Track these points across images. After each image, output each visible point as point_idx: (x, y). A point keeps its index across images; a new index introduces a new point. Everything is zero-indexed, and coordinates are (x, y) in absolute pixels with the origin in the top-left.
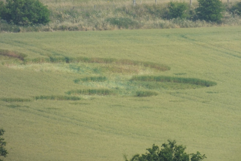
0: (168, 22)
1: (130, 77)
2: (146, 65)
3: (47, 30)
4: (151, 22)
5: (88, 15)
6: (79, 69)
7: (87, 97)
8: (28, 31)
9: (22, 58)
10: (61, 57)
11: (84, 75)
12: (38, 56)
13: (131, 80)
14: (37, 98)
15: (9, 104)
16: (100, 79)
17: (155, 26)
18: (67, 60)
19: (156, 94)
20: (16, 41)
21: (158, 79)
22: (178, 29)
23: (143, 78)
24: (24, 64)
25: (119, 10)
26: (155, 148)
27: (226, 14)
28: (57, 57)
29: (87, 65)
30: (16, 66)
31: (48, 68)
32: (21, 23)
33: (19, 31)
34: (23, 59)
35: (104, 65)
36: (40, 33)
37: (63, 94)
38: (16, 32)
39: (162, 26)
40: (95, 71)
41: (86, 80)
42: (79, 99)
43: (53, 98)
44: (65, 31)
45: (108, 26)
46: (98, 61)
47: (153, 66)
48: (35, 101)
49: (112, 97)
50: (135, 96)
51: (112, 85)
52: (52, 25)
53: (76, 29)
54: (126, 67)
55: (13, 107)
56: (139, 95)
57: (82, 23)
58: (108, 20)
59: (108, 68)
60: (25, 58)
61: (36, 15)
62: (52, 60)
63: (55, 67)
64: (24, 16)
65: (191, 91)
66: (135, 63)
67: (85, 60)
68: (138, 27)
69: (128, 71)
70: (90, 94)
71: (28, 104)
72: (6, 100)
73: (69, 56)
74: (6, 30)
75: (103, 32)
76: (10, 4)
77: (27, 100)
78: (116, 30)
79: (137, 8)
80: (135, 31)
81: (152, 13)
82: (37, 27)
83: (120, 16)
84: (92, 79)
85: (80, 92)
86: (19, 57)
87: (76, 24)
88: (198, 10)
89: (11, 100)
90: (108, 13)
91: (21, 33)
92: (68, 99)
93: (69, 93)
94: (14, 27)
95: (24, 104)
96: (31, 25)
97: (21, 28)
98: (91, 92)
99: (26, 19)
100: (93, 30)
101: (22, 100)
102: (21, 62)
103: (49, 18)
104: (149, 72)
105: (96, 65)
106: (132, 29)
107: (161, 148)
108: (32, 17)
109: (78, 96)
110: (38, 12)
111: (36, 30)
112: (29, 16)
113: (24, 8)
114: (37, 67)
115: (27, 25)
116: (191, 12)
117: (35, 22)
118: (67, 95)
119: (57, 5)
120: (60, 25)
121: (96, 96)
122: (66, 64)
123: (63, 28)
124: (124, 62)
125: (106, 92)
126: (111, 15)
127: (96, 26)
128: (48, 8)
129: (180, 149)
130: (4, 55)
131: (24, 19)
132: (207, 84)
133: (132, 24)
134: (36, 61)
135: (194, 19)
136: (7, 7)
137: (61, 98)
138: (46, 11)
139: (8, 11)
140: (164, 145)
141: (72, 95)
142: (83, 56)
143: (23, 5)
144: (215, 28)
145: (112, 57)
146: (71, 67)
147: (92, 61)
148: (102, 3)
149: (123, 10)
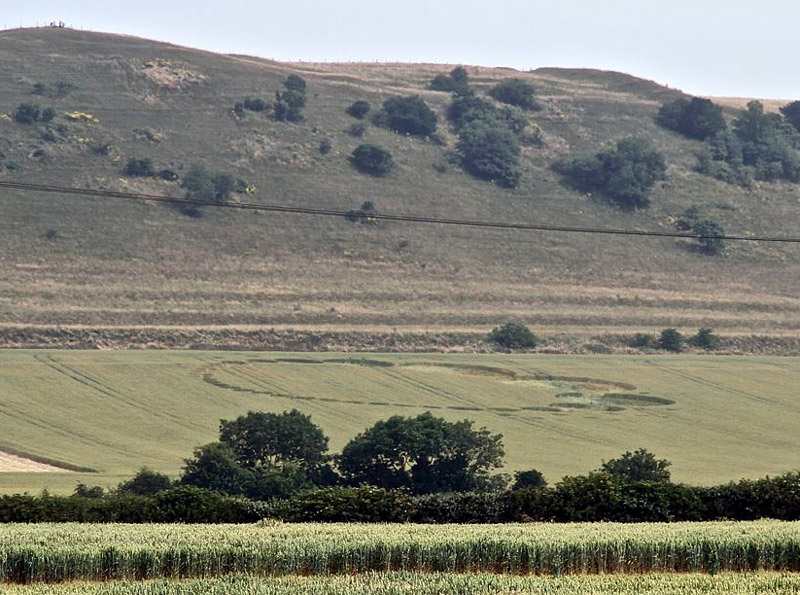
0: (635, 350)
1: (602, 394)
2: (616, 385)
3: (534, 352)
4: (621, 349)
5: (568, 341)
6: (559, 386)
7: (566, 409)
8: (517, 353)
9: (512, 375)
10: (545, 375)
11: (565, 391)
12: (525, 374)
13: (603, 397)
15: (501, 413)
16: (578, 395)
17: (624, 353)
18: (550, 378)
19: (624, 409)
20: (507, 361)
21: (625, 396)
22: (643, 355)
23: (614, 396)
24: (514, 380)
25: (594, 338)
26: (629, 454)
27: (685, 345)
28: (542, 375)
29: (566, 383)
30: (507, 382)
31: (534, 385)
32: (512, 346)
33: (510, 353)
36: (528, 354)
38: (508, 353)
39: (629, 352)
40: (574, 388)
41: (565, 395)
42: (558, 411)
43: (537, 409)
44: (549, 354)
45: (585, 351)
46: (576, 380)
47: (621, 385)
48: (523, 411)
49: (587, 410)
50: (606, 410)
51: (587, 401)
52: (538, 348)
53: (558, 352)
54: (600, 385)
55: (504, 415)
56: (610, 409)
57: (563, 347)
58: (585, 346)
59: (583, 386)
60: (515, 376)
61: (525, 340)
62: (538, 378)
63: (540, 384)
64: (515, 340)
65: (653, 407)
66: (607, 383)
67: (565, 379)
68: (610, 353)
69: (602, 389)
70: (568, 407)
71: (517, 413)
72: (499, 410)
73: (553, 375)
74: (499, 351)
75: (581, 356)
76: (503, 329)
77: (515, 410)
78: (591, 355)
79: (610, 336)
80: (607, 356)
81: (622, 341)
82: (525, 350)
83: (595, 342)
84: (571, 395)
85: (560, 405)
86: (510, 375)
87: (557, 349)
88: (660, 340)
89: (503, 410)
90: (585, 340)
92: (550, 410)
93: (551, 405)
94: (506, 349)
95: (513, 413)
96: (521, 348)
97: (511, 350)
98: (569, 405)
99: (517, 343)
100: (572, 354)
101: (511, 410)
102: (512, 378)
103: (536, 343)
104: (619, 391)
105: (575, 383)
106: (605, 354)
107: (633, 454)
108: (522, 341)
109: (559, 408)
110: (527, 337)
111: (524, 352)
112: (519, 340)
113: (515, 334)
114: (525, 383)
115: (517, 348)
116: (655, 342)
117: (523, 346)
118: (550, 407)
119: (543, 332)
120: (544, 349)
121: (573, 409)
122: (549, 382)
123: (547, 352)
124: (598, 381)
125: (582, 406)
126: (587, 342)
127: (575, 351)
128: (535, 335)
129: (650, 456)
130: (497, 372)
131: (515, 343)
132: (667, 402)
133: (605, 350)
134: (524, 378)
135: (657, 348)
136: (501, 333)
137: (544, 409)
138: (533, 337)
139: (501, 335)
140: (636, 452)
141: (554, 407)
142: (563, 375)
143: (514, 331)
144: (675, 355)
145: (588, 377)
146: (554, 384)
147: (570, 379)
148: (579, 331)
149: (598, 338)
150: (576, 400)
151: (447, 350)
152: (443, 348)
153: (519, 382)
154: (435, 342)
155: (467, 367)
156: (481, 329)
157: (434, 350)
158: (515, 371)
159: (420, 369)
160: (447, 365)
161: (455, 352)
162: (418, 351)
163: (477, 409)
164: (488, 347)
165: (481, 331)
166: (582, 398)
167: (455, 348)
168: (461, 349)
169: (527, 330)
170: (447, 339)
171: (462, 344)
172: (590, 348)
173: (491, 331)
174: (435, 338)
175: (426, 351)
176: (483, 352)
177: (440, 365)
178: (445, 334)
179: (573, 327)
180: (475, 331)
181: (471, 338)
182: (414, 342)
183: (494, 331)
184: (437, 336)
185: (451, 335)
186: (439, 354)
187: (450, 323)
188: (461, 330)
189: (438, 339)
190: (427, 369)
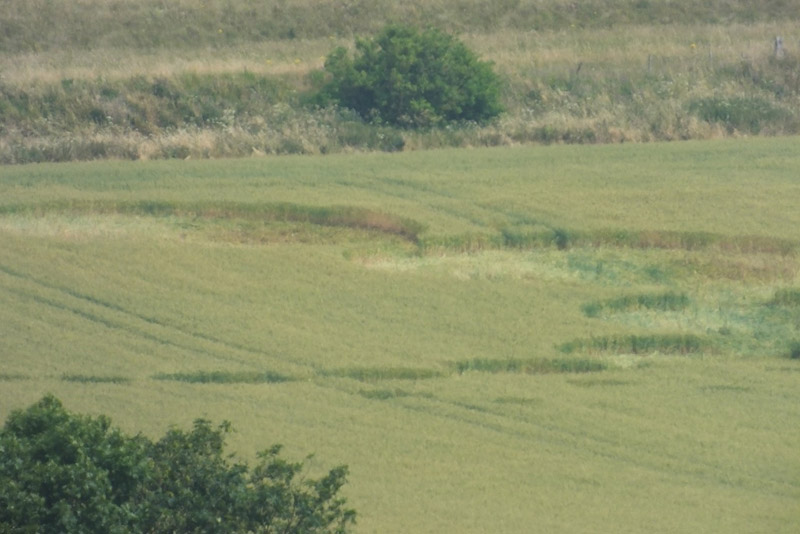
1: (766, 292)
3: (495, 141)
5: (626, 92)
6: (599, 270)
7: (625, 360)
8: (428, 146)
9: (409, 234)
10: (539, 229)
12: (460, 227)
13: (772, 304)
14: (462, 367)
15: (368, 387)
16: (670, 301)
18: (562, 240)
20: (389, 181)
24: (418, 254)
25: (727, 72)
28: (526, 230)
29: (625, 254)
30: (391, 262)
31: (496, 268)
32: (405, 118)
33: (400, 146)
34: (413, 238)
35: (680, 254)
36: (469, 151)
37: (546, 351)
38: (390, 150)
40: (653, 273)
41: (623, 303)
42: (600, 367)
43: (513, 366)
44: (554, 146)
45: (695, 123)
46: (662, 241)
48: (456, 377)
49: (710, 360)
50: (785, 356)
52: (508, 123)
53: (589, 137)
54: (756, 261)
55: (384, 396)
56: (798, 351)
57: (607, 116)
58: (692, 106)
59: (691, 265)
60: (420, 237)
61: (455, 93)
62: (511, 241)
63: (519, 265)
64: (417, 96)
67: (619, 239)
68: (794, 126)
70: (635, 351)
72: (359, 375)
73: (569, 227)
74: (354, 141)
75: (677, 145)
76: (367, 55)
77: (427, 375)
78: (719, 136)
82: (459, 133)
83: (731, 91)
84: (644, 301)
85: (603, 344)
86: (403, 233)
87: (589, 123)
89: (378, 374)
90: (692, 83)
91: (406, 152)
92: (564, 368)
93: (568, 348)
94: (383, 132)
95: (420, 386)
96: (441, 125)
97: (406, 136)
98: (637, 345)
99: (422, 106)
100: (646, 139)
101: (410, 375)
102: (410, 246)
103: (500, 102)
105: (655, 256)
106: (774, 133)
108: (444, 99)
109: (596, 356)
110: (462, 80)
111: (457, 143)
112: (434, 97)
113: (414, 69)
114: (461, 266)
115: (428, 125)
117: (452, 116)
118: (561, 356)
119: (526, 58)
120: (533, 125)
121: (654, 356)
122: (557, 254)
123: (544, 137)
124: (749, 244)
125: (687, 344)
126: (703, 90)
127: (653, 128)
128: (495, 70)
130: (352, 225)
131: (415, 104)
133: (772, 116)
134: (458, 244)
136: (359, 68)
137: (540, 367)
138: (490, 78)
139: (362, 78)
141: (577, 355)
142: (613, 226)
143: (413, 59)
145: (709, 228)
146: (573, 264)
147: (640, 241)
148: (673, 49)
149: (743, 72)
150: (666, 323)
151: (147, 147)
152: (132, 139)
153: (438, 261)
154: (98, 116)
155: (229, 211)
156: (281, 56)
157: (98, 151)
158: (420, 218)
159: (45, 227)
160: (150, 208)
161: (180, 153)
162: (35, 156)
163: (273, 378)
164: (311, 130)
165: (276, 68)
166: (688, 312)
167: (181, 137)
168: (205, 138)
169: (462, 55)
170: (150, 103)
171: (208, 119)
172: (714, 113)
173: (320, 62)
174: (97, 101)
175: (62, 155)
176: (292, 148)
177: (123, 208)
178: (135, 84)
179: (646, 31)
180: (257, 68)
181: (245, 95)
182: (17, 120)
183: (331, 63)
184: (107, 92)
185: (159, 89)
186: (114, 163)
187: (157, 42)
188: (205, 65)
189: (109, 106)
190: (71, 228)
